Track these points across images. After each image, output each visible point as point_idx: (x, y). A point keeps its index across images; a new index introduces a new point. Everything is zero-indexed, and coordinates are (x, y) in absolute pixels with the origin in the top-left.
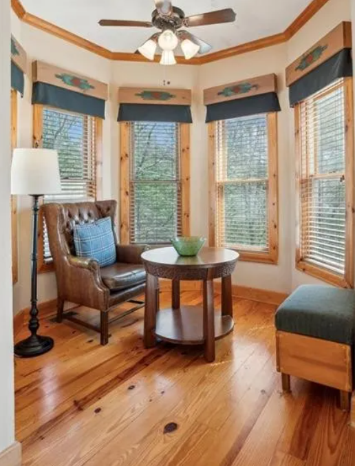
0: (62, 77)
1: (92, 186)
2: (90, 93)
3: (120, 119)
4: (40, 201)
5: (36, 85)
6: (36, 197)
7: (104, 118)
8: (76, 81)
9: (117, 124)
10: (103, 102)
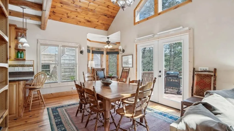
0: (96, 49)
1: (102, 66)
2: (101, 51)
3: (107, 54)
4: (93, 68)
5: (92, 51)
6: (92, 67)
7: (103, 54)
8: (98, 49)
9: (106, 55)
10: (103, 52)
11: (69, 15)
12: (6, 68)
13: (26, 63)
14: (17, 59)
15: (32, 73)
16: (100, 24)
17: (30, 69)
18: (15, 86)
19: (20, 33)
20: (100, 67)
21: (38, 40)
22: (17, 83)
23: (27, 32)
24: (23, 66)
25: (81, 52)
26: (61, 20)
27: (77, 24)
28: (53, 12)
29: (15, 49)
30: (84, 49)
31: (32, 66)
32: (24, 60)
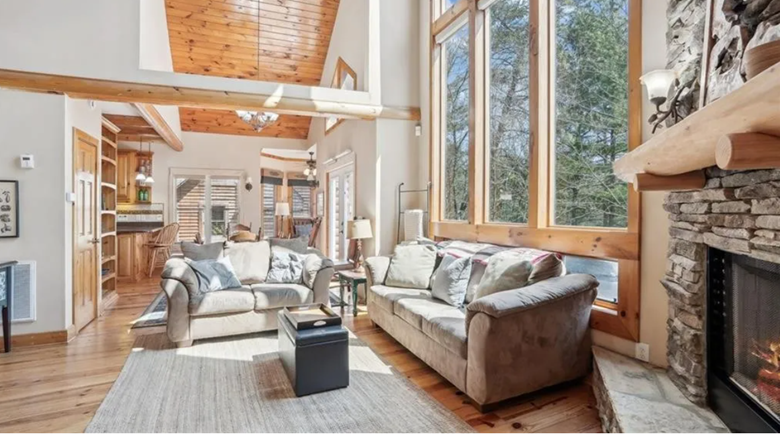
5: (289, 180)
6: (282, 216)
8: (303, 176)
11: (220, 121)
12: (112, 216)
13: (153, 208)
14: (139, 201)
15: (160, 224)
16: (284, 130)
17: (158, 218)
18: (129, 240)
19: (143, 161)
20: (306, 216)
21: (169, 169)
22: (132, 235)
23: (154, 158)
24: (147, 212)
25: (248, 187)
26: (208, 130)
27: (239, 133)
28: (193, 120)
29: (136, 186)
30: (254, 179)
31: (160, 212)
32: (149, 203)
